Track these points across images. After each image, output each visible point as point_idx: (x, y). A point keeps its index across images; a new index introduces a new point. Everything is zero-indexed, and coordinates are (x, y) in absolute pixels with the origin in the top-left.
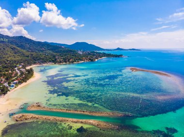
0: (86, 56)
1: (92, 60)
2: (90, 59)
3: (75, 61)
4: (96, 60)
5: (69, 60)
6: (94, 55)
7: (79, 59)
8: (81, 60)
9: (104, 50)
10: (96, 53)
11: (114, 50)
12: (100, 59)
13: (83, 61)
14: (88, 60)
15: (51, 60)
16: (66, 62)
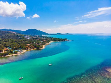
0: (31, 41)
2: (35, 47)
4: (44, 47)
6: (41, 40)
7: (20, 47)
10: (44, 38)
11: (56, 34)
12: (48, 44)
13: (25, 51)
14: (33, 48)
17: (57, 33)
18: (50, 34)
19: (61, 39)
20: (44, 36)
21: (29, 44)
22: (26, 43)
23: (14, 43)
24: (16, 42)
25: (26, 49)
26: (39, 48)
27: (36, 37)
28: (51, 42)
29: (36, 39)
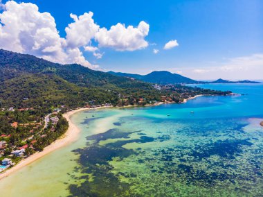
1: (177, 101)
2: (174, 100)
3: (148, 103)
4: (185, 101)
5: (137, 101)
6: (180, 92)
7: (155, 99)
8: (158, 101)
9: (196, 82)
10: (185, 89)
12: (192, 98)
13: (162, 103)
14: (171, 101)
15: (109, 100)
16: (132, 104)
20: (186, 85)
21: (165, 95)
22: (160, 95)
25: (161, 101)
27: (170, 87)
28: (197, 96)
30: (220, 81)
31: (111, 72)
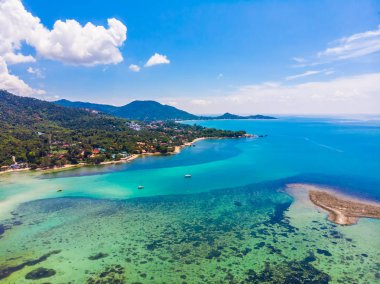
0: (147, 136)
1: (164, 152)
2: (158, 149)
3: (109, 158)
4: (177, 150)
5: (87, 154)
6: (171, 133)
7: (124, 149)
8: (131, 152)
10: (179, 128)
11: (218, 118)
12: (189, 144)
13: (136, 156)
14: (153, 152)
15: (23, 155)
16: (74, 162)
17: (223, 113)
18: (202, 118)
19: (228, 132)
20: (181, 122)
21: (143, 141)
22: (135, 140)
23: (106, 140)
24: (110, 136)
25: (136, 153)
26: (165, 151)
27: (158, 125)
28: (198, 139)
29: (158, 130)
30: (227, 116)
31: (63, 101)
